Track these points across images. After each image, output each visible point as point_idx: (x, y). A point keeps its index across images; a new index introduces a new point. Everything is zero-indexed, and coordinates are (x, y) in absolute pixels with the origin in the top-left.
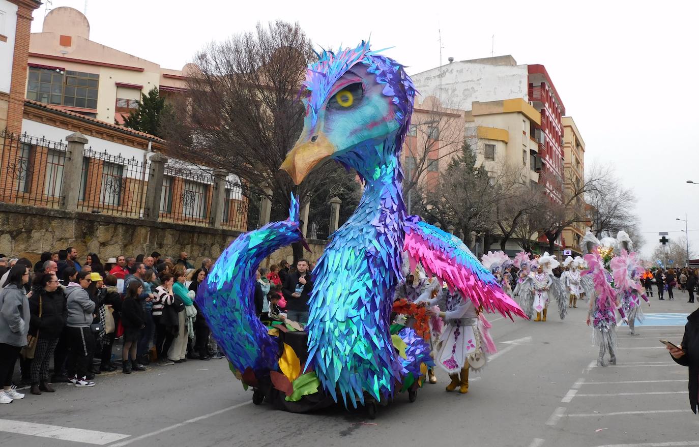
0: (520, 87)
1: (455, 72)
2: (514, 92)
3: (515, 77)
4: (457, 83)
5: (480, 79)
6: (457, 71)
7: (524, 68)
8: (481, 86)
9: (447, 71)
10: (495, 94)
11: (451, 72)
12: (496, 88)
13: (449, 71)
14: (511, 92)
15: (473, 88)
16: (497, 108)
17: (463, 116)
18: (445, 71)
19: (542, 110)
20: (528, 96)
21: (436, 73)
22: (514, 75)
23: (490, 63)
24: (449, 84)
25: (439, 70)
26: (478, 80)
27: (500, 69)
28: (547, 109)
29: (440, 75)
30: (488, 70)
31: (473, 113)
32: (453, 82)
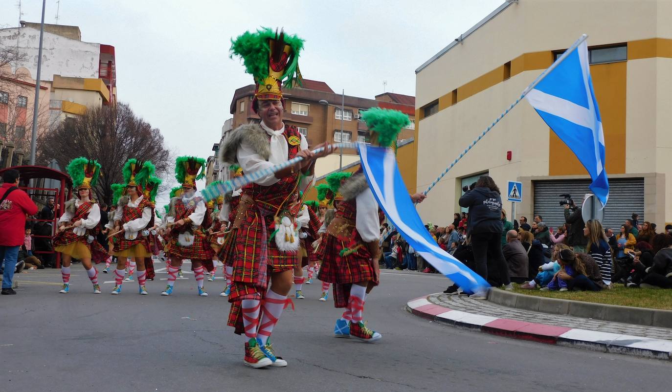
0: (91, 64)
1: (27, 37)
2: (86, 68)
3: (88, 53)
4: (29, 48)
5: (53, 49)
6: (30, 36)
7: (96, 47)
8: (53, 56)
9: (19, 34)
10: (67, 66)
11: (23, 36)
12: (68, 60)
13: (21, 34)
14: (83, 67)
15: (45, 56)
16: (78, 84)
17: (49, 89)
18: (17, 33)
19: (108, 87)
20: (98, 73)
21: (7, 34)
22: (86, 51)
23: (57, 30)
24: (20, 48)
25: (10, 31)
26: (50, 49)
27: (73, 43)
28: (111, 85)
29: (10, 36)
30: (62, 42)
31: (54, 86)
32: (25, 46)
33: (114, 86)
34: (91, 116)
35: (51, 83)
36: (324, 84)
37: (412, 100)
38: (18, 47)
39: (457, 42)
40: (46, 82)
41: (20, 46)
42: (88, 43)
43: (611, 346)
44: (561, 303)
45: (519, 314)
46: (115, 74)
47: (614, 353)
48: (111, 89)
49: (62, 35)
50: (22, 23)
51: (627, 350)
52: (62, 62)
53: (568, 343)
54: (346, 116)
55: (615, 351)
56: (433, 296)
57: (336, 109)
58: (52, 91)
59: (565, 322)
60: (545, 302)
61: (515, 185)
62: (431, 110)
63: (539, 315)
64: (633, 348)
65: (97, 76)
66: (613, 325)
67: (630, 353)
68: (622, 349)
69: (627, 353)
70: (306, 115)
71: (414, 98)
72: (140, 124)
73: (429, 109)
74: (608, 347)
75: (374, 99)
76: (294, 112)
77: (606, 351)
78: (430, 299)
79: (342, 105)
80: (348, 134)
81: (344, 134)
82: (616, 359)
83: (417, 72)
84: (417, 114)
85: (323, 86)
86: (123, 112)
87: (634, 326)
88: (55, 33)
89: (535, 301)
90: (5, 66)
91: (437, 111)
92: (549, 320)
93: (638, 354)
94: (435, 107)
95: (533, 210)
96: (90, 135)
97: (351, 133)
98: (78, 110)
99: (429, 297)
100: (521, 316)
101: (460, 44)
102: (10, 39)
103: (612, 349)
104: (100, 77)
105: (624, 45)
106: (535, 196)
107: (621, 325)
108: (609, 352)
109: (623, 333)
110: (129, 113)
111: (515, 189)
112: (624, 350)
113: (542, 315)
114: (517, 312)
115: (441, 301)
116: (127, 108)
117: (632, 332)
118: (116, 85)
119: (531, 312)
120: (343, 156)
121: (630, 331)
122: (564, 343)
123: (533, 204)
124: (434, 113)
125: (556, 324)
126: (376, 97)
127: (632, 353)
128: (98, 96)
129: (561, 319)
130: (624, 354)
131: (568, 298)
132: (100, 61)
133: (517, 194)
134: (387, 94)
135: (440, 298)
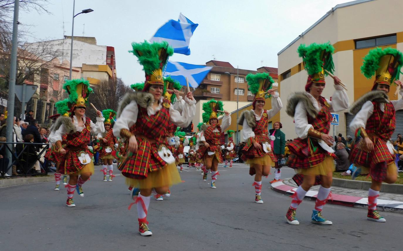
0: (102, 57)
1: (68, 44)
2: (99, 59)
3: (100, 51)
4: (69, 50)
5: (82, 49)
7: (104, 48)
8: (82, 53)
9: (64, 42)
11: (66, 43)
12: (90, 56)
13: (65, 43)
15: (77, 54)
16: (95, 68)
17: (80, 72)
18: (63, 42)
19: (112, 69)
20: (106, 62)
21: (57, 43)
22: (99, 50)
23: (83, 40)
24: (65, 50)
25: (59, 41)
26: (80, 50)
27: (92, 46)
28: (113, 68)
29: (59, 44)
30: (86, 46)
31: (83, 70)
32: (66, 49)
33: (115, 68)
34: (101, 85)
35: (81, 68)
36: (228, 63)
37: (276, 70)
38: (63, 50)
39: (300, 37)
40: (79, 68)
41: (64, 49)
42: (100, 46)
43: (386, 207)
44: (358, 183)
45: (333, 190)
46: (115, 62)
47: (388, 212)
48: (113, 70)
49: (87, 42)
50: (65, 37)
51: (395, 209)
52: (87, 57)
53: (361, 206)
54: (241, 81)
55: (388, 211)
56: (286, 180)
57: (235, 77)
58: (82, 73)
59: (360, 194)
60: (349, 182)
61: (335, 116)
62: (287, 75)
63: (345, 190)
64: (398, 209)
65: (105, 64)
66: (388, 195)
67: (396, 212)
68: (392, 209)
69: (395, 211)
70: (219, 81)
71: (277, 68)
72: (127, 89)
73: (285, 75)
74: (384, 208)
75: (256, 70)
76: (212, 79)
77: (382, 210)
78: (284, 182)
79: (237, 74)
80: (242, 90)
81: (240, 90)
82: (388, 215)
83: (278, 55)
84: (279, 78)
85: (228, 64)
86: (118, 83)
87: (399, 195)
88: (82, 41)
89: (343, 182)
90: (55, 60)
91: (290, 76)
92: (350, 192)
93: (401, 212)
94: (289, 73)
95: (346, 130)
96: (101, 96)
97: (244, 90)
98: (95, 82)
99: (283, 181)
100: (335, 191)
101: (302, 38)
102: (59, 45)
103: (386, 209)
104: (107, 64)
105: (395, 34)
106: (346, 122)
107: (392, 195)
108: (384, 211)
109: (393, 199)
110: (121, 83)
111: (335, 118)
112: (393, 210)
113: (347, 190)
114: (333, 189)
115: (290, 183)
116: (120, 80)
117: (398, 199)
118: (116, 68)
119: (340, 188)
120: (238, 102)
121: (397, 198)
122: (359, 206)
123: (346, 126)
124: (288, 77)
125: (354, 195)
126: (257, 69)
127: (398, 212)
128: (106, 74)
129: (357, 192)
130: (393, 212)
131: (362, 179)
132: (107, 55)
133: (336, 121)
134: (263, 67)
135: (290, 181)
